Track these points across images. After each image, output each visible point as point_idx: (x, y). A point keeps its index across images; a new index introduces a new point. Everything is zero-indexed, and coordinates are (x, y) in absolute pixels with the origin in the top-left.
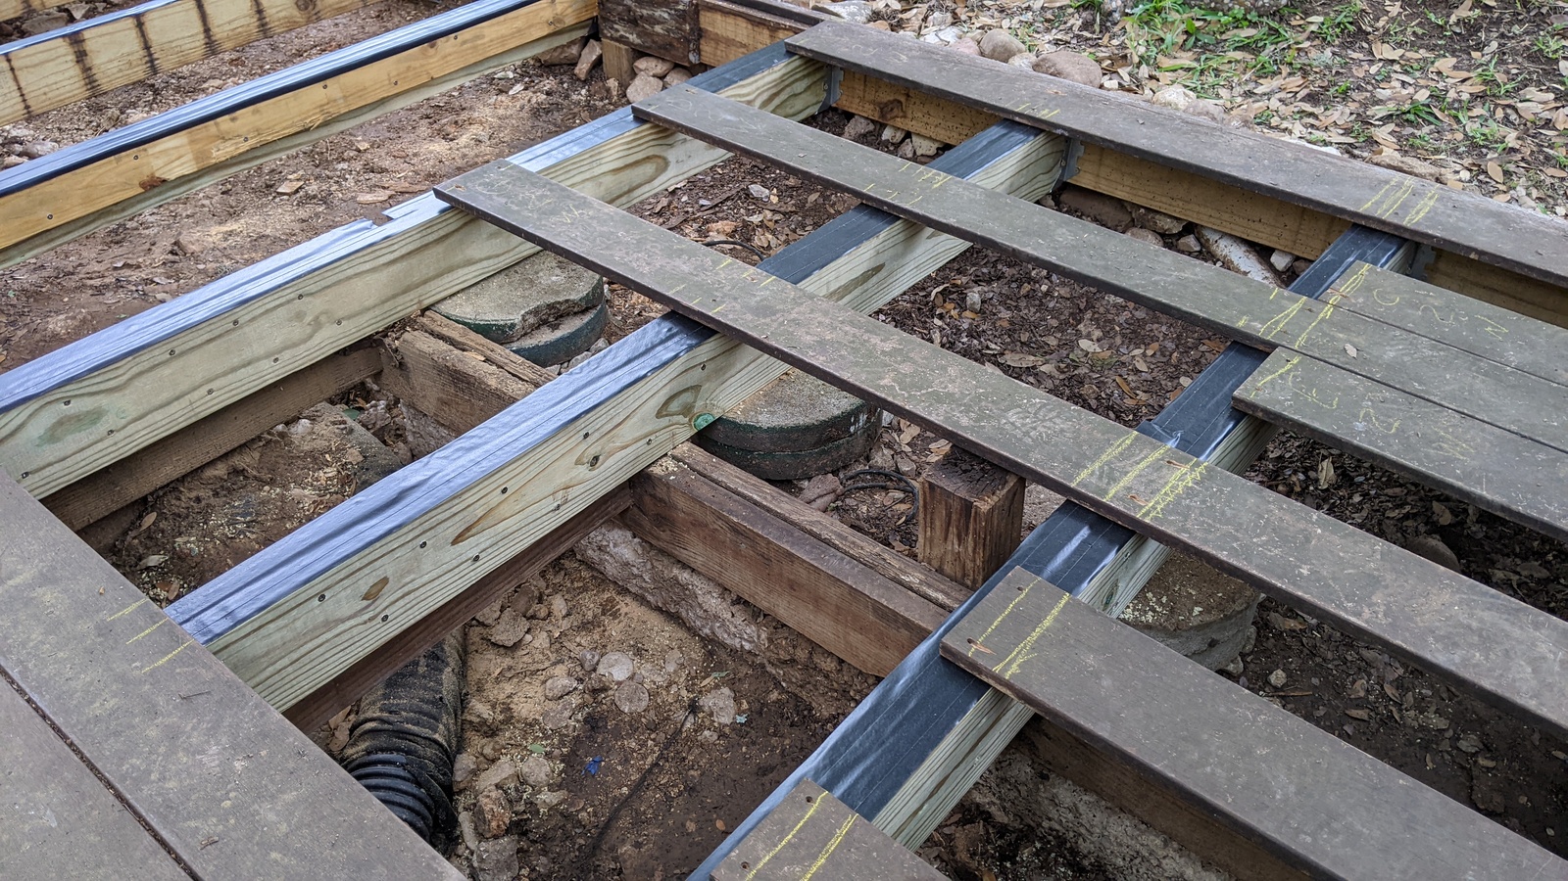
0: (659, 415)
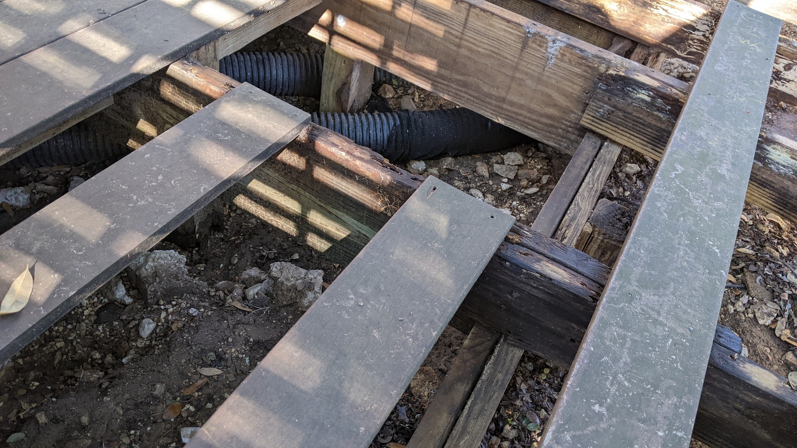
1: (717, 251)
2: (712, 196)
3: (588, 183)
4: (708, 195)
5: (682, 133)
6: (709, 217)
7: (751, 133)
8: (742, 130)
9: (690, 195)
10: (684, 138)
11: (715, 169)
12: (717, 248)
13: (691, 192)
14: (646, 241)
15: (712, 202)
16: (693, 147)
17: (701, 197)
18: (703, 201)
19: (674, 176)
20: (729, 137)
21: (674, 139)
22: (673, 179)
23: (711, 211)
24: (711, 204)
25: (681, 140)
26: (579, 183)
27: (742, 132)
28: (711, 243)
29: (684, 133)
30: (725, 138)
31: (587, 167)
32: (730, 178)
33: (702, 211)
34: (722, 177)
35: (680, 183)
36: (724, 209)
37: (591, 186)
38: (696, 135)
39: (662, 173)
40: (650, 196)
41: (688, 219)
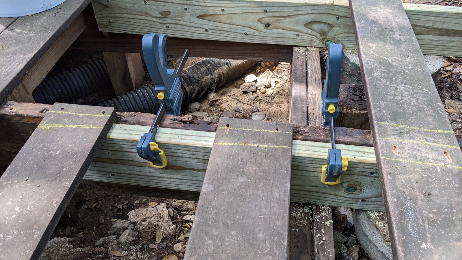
0: (306, 25)
1: (427, 90)
2: (401, 55)
3: (312, 77)
4: (399, 55)
5: (361, 23)
6: (408, 70)
7: (398, 6)
8: (392, 7)
9: (389, 61)
10: (363, 25)
11: (393, 38)
12: (426, 89)
13: (388, 58)
14: (382, 104)
15: (404, 60)
16: (372, 29)
17: (396, 59)
18: (399, 61)
19: (372, 52)
20: (388, 14)
21: (358, 28)
22: (373, 54)
23: (407, 65)
24: (404, 61)
25: (362, 27)
26: (305, 78)
27: (393, 8)
28: (420, 87)
29: (362, 22)
30: (386, 16)
31: (305, 66)
32: (405, 40)
33: (402, 68)
34: (400, 40)
35: (378, 55)
36: (414, 61)
37: (314, 78)
38: (369, 21)
39: (364, 53)
40: (367, 72)
41: (397, 77)
